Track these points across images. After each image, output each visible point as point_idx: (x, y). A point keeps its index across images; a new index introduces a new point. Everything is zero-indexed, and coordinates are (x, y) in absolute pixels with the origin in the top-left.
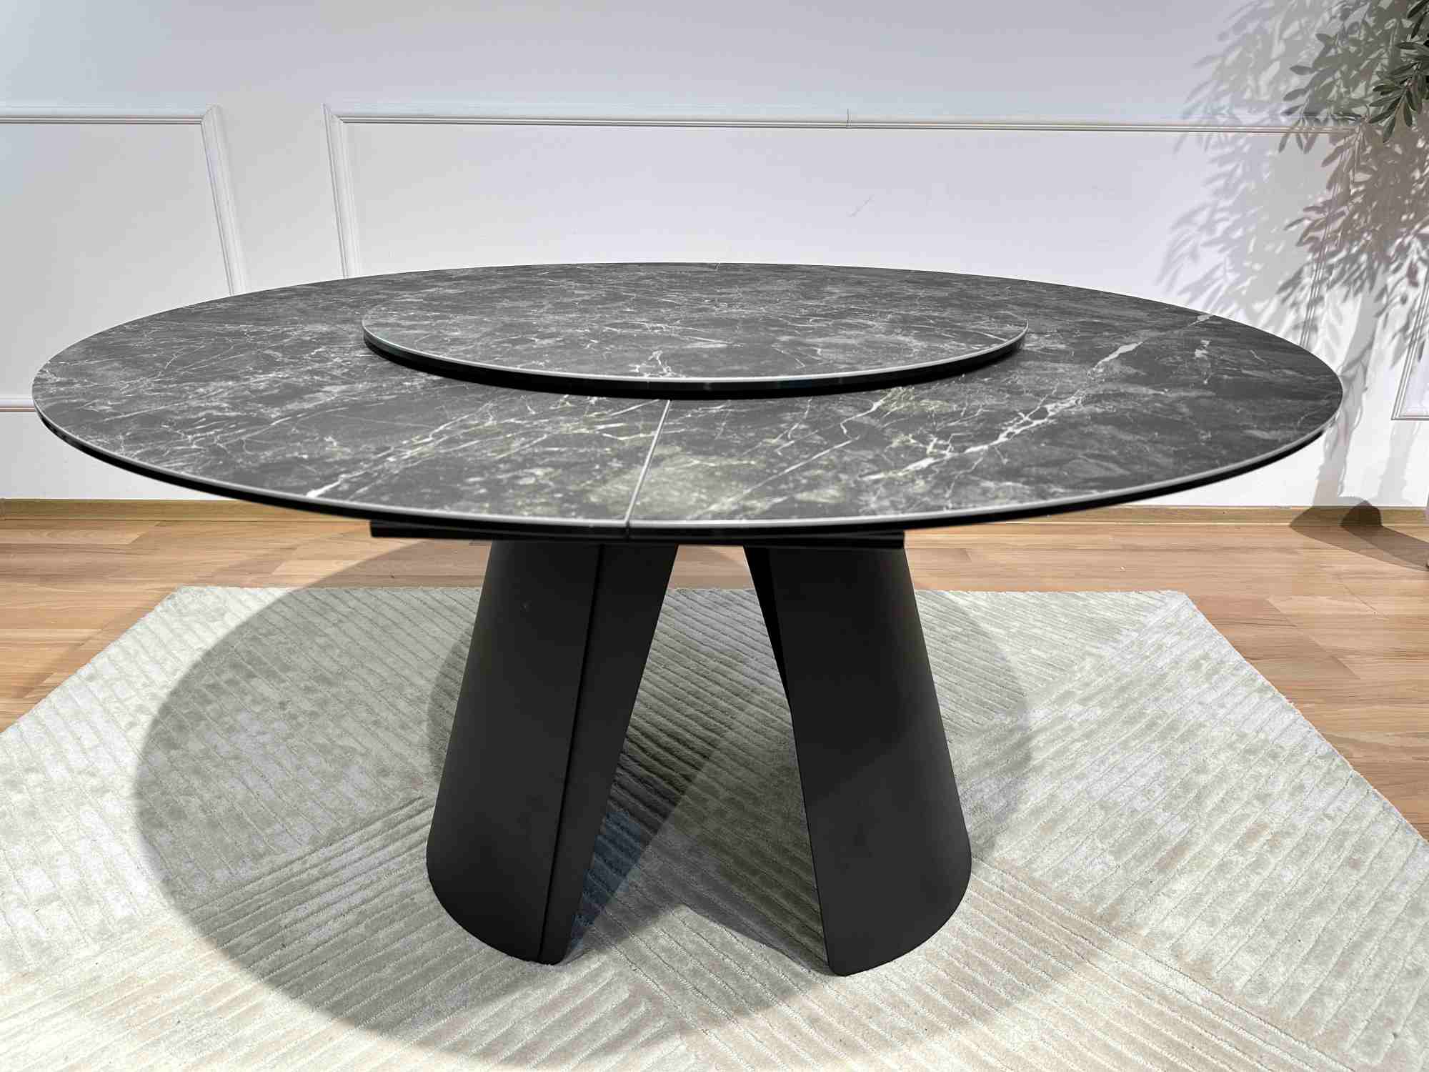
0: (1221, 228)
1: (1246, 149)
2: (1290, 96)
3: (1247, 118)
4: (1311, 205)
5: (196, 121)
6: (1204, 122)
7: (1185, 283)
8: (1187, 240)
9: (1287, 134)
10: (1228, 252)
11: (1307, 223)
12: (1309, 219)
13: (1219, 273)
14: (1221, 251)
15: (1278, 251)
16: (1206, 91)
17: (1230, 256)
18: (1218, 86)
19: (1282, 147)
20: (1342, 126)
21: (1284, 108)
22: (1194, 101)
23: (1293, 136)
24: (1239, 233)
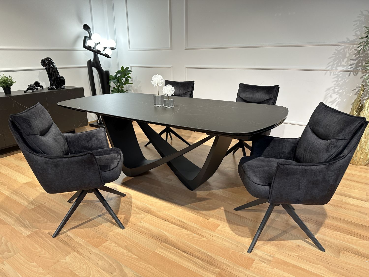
0: (336, 90)
1: (341, 75)
2: (351, 65)
3: (340, 68)
4: (358, 86)
6: (330, 69)
7: (330, 101)
8: (329, 93)
9: (351, 72)
10: (339, 95)
11: (357, 90)
12: (357, 89)
13: (337, 99)
14: (337, 95)
15: (350, 96)
16: (331, 64)
17: (339, 96)
18: (334, 62)
19: (349, 75)
20: (364, 71)
21: (350, 67)
22: (328, 66)
23: (352, 73)
24: (341, 91)
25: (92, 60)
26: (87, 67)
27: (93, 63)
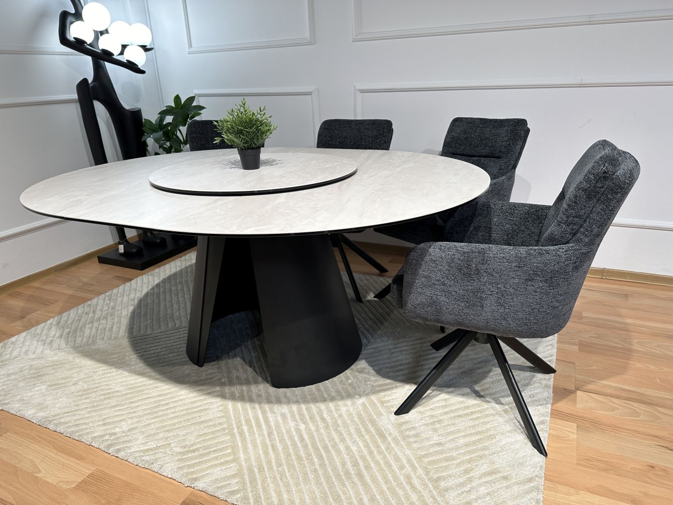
5: (309, 94)
25: (90, 81)
26: (76, 102)
27: (93, 87)
